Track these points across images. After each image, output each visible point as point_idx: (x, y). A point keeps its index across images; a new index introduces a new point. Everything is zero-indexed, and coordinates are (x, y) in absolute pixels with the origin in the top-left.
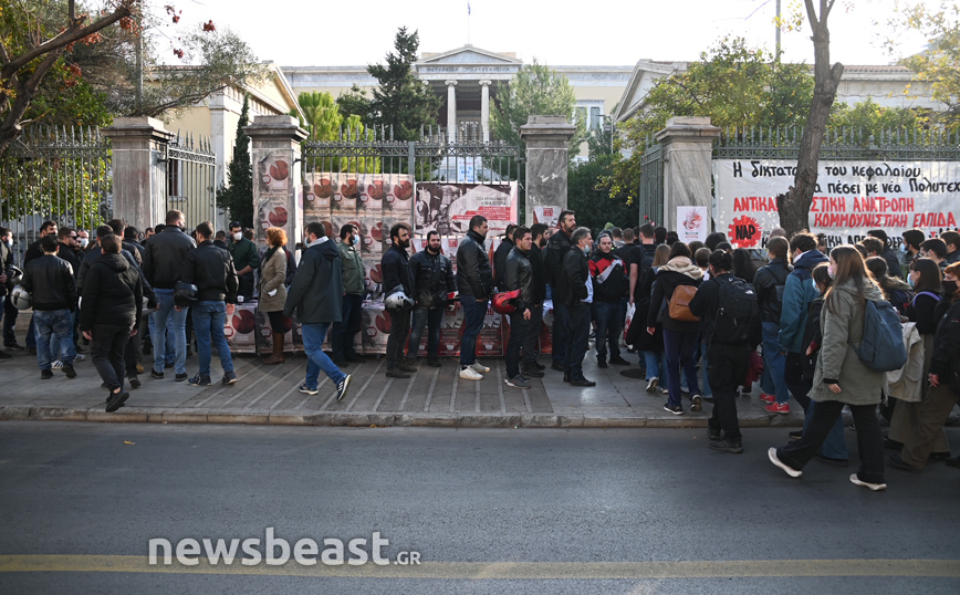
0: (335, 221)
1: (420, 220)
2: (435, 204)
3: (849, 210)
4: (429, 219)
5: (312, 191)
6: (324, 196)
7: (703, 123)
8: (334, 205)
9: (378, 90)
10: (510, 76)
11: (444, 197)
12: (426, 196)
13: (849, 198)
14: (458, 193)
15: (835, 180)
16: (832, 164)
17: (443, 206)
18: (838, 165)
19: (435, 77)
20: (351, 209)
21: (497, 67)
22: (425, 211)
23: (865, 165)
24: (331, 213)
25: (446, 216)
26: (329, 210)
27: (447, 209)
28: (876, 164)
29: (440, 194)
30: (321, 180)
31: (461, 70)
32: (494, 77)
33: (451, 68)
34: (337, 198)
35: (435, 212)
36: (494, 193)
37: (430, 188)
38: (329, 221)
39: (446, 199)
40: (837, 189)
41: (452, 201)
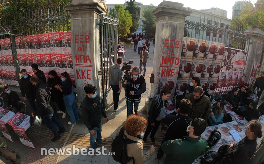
0: (194, 63)
4: (225, 64)
5: (186, 47)
8: (195, 55)
11: (231, 55)
14: (235, 54)
17: (230, 59)
20: (201, 58)
24: (193, 59)
25: (230, 63)
26: (192, 57)
27: (231, 59)
29: (230, 53)
30: (191, 42)
34: (196, 52)
35: (228, 61)
36: (243, 55)
38: (191, 63)
41: (233, 56)
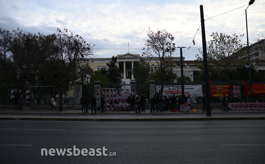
1: (117, 94)
2: (119, 92)
3: (175, 92)
6: (103, 91)
7: (154, 81)
8: (105, 92)
9: (108, 68)
10: (138, 60)
12: (117, 91)
13: (175, 90)
15: (173, 88)
16: (172, 86)
18: (173, 86)
19: (120, 61)
21: (135, 58)
22: (117, 93)
23: (177, 86)
25: (120, 94)
28: (178, 86)
29: (119, 91)
31: (127, 59)
32: (134, 60)
33: (124, 58)
36: (126, 91)
37: (118, 90)
39: (120, 91)
40: (173, 89)
